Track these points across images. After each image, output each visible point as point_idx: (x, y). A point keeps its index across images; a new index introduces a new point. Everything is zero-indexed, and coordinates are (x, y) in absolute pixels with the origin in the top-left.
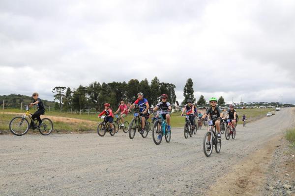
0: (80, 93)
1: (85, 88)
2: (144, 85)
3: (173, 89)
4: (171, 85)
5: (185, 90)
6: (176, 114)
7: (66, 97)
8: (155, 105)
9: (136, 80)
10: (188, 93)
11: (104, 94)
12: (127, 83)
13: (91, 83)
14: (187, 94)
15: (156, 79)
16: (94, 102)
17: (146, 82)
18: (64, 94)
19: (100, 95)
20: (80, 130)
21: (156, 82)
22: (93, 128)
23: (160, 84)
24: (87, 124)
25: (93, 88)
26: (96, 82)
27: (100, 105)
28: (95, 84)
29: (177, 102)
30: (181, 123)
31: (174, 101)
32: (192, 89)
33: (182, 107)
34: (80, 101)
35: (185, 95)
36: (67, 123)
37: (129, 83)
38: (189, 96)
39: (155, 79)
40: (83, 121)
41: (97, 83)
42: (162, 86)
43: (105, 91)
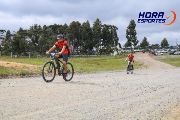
0: (20, 37)
1: (25, 31)
2: (86, 27)
3: (115, 30)
4: (114, 26)
5: (127, 31)
6: (118, 57)
7: (6, 40)
8: (97, 47)
9: (78, 22)
10: (131, 35)
11: (45, 36)
12: (69, 25)
13: (31, 26)
14: (129, 36)
15: (98, 20)
16: (36, 45)
17: (88, 24)
18: (3, 37)
19: (41, 38)
20: (21, 75)
21: (98, 24)
22: (35, 72)
23: (102, 26)
24: (28, 68)
25: (34, 31)
26: (36, 24)
27: (41, 48)
28: (36, 26)
29: (120, 45)
30: (123, 66)
31: (117, 43)
32: (135, 31)
33: (124, 49)
34: (20, 44)
35: (127, 37)
36: (8, 67)
37: (70, 26)
38: (132, 38)
39: (96, 21)
40: (24, 64)
41: (38, 26)
42: (104, 28)
43: (46, 33)
